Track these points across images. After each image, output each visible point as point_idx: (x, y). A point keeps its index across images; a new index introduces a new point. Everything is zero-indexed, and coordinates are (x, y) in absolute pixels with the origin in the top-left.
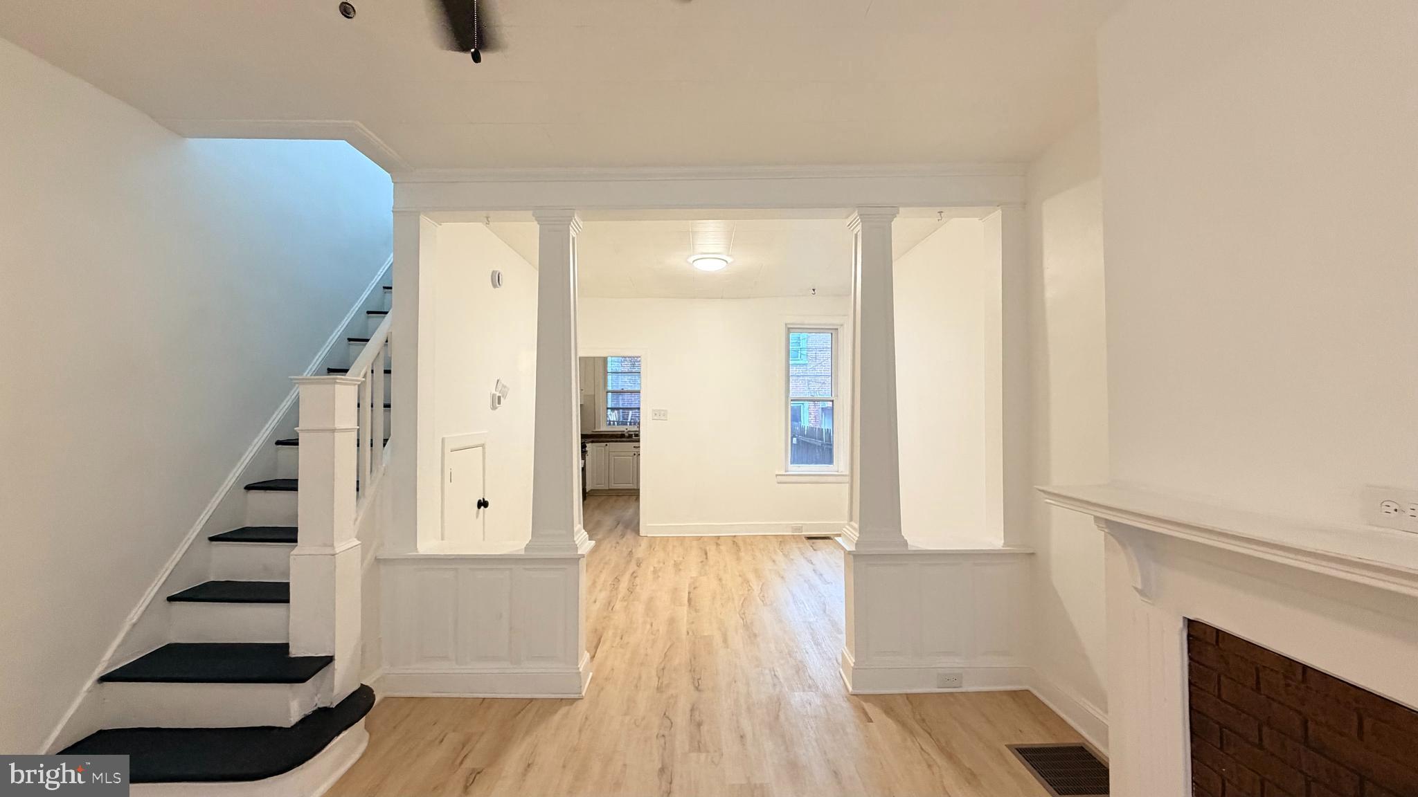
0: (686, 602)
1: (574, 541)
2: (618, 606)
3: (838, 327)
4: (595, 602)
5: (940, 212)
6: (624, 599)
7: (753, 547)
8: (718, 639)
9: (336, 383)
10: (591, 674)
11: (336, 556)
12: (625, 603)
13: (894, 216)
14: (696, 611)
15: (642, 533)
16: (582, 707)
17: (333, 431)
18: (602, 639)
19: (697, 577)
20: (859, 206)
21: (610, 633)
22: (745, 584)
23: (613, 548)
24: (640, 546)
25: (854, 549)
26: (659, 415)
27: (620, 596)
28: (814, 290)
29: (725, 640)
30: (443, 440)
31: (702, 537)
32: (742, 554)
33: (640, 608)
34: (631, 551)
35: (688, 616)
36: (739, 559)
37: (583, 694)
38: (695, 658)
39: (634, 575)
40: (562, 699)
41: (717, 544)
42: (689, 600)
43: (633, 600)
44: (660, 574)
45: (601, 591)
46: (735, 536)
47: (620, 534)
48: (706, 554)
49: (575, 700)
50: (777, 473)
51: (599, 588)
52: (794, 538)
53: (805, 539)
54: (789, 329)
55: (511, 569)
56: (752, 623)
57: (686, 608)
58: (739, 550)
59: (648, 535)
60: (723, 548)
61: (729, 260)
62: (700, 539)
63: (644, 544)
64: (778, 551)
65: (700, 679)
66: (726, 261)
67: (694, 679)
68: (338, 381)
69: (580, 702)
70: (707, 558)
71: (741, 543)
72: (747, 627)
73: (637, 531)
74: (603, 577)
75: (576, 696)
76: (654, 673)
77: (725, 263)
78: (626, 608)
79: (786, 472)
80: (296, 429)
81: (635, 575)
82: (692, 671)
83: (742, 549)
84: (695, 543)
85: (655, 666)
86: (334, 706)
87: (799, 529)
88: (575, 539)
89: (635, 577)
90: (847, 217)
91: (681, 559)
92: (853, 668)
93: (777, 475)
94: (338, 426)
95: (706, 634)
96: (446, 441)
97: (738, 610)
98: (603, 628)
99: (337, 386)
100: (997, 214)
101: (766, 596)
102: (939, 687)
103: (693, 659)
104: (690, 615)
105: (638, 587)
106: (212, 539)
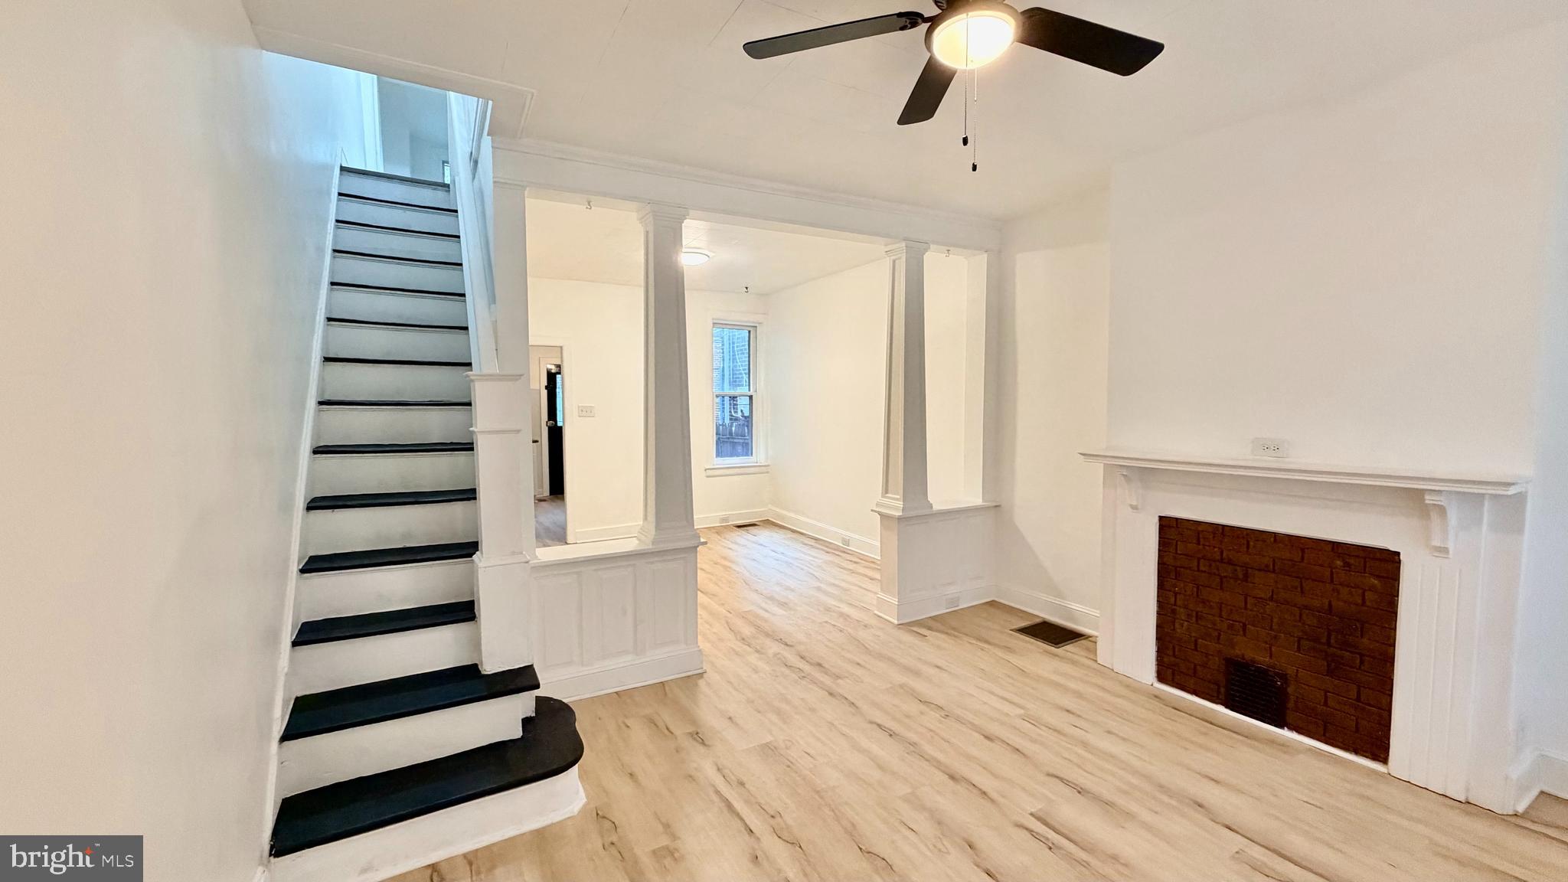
3: (757, 325)
5: (949, 251)
13: (926, 250)
20: (905, 239)
25: (901, 514)
26: (585, 412)
28: (747, 288)
37: (705, 668)
40: (688, 676)
49: (701, 674)
50: (707, 467)
52: (725, 529)
53: (734, 527)
54: (713, 324)
55: (634, 565)
61: (711, 255)
66: (709, 257)
67: (776, 640)
75: (700, 671)
79: (713, 466)
80: (471, 429)
87: (726, 519)
90: (886, 245)
92: (898, 605)
93: (706, 469)
100: (983, 258)
102: (947, 608)
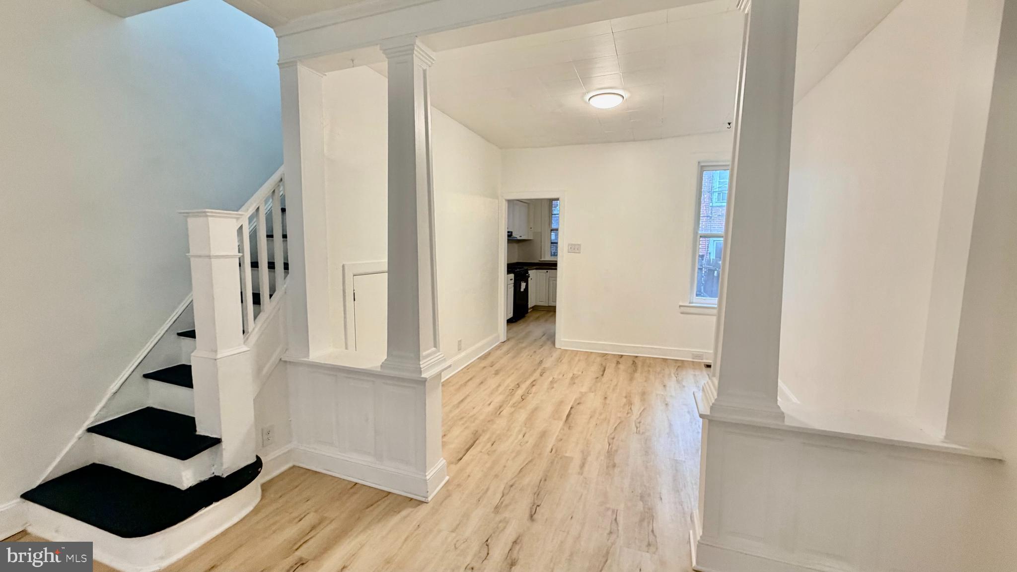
0: (564, 417)
1: (420, 365)
2: (506, 411)
4: (490, 404)
6: (513, 406)
7: (650, 369)
8: (577, 461)
9: (207, 216)
10: (447, 478)
11: (218, 360)
12: (513, 409)
14: (570, 428)
15: (557, 346)
16: (423, 510)
17: (209, 257)
18: (477, 442)
19: (586, 393)
21: (487, 436)
22: (627, 406)
23: (529, 357)
24: (552, 356)
26: (575, 248)
27: (511, 402)
29: (582, 466)
30: (343, 266)
31: (607, 354)
32: (637, 375)
33: (522, 416)
34: (542, 361)
35: (560, 432)
36: (631, 379)
37: (429, 499)
38: (545, 480)
39: (533, 385)
40: (411, 499)
41: (618, 363)
42: (568, 416)
43: (520, 408)
44: (555, 385)
45: (500, 394)
46: (637, 357)
47: (541, 344)
48: (604, 371)
49: (422, 502)
50: (681, 304)
51: (499, 392)
52: (693, 365)
53: (703, 366)
54: (702, 167)
56: (616, 451)
57: (561, 423)
58: (635, 371)
59: (562, 348)
60: (621, 367)
61: (626, 95)
62: (604, 356)
63: (556, 355)
64: (673, 375)
65: (538, 506)
66: (623, 97)
67: (534, 504)
68: (208, 214)
69: (424, 506)
70: (603, 375)
71: (639, 364)
72: (610, 454)
73: (554, 343)
74: (508, 381)
75: (423, 499)
76: (502, 487)
77: (621, 99)
78: (512, 414)
79: (690, 303)
81: (534, 383)
82: (537, 494)
83: (639, 370)
84: (599, 359)
85: (505, 481)
86: (225, 476)
87: (700, 356)
88: (421, 363)
89: (534, 385)
91: (580, 373)
93: (680, 306)
94: (213, 253)
95: (567, 455)
96: (346, 268)
97: (608, 435)
98: (484, 431)
99: (210, 219)
101: (642, 421)
103: (543, 480)
104: (562, 431)
105: (530, 395)
106: (180, 334)
